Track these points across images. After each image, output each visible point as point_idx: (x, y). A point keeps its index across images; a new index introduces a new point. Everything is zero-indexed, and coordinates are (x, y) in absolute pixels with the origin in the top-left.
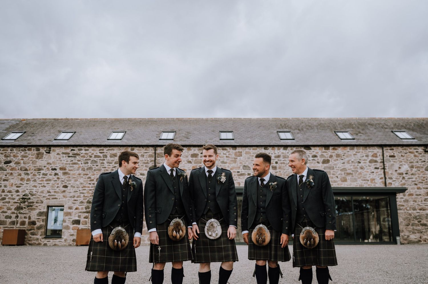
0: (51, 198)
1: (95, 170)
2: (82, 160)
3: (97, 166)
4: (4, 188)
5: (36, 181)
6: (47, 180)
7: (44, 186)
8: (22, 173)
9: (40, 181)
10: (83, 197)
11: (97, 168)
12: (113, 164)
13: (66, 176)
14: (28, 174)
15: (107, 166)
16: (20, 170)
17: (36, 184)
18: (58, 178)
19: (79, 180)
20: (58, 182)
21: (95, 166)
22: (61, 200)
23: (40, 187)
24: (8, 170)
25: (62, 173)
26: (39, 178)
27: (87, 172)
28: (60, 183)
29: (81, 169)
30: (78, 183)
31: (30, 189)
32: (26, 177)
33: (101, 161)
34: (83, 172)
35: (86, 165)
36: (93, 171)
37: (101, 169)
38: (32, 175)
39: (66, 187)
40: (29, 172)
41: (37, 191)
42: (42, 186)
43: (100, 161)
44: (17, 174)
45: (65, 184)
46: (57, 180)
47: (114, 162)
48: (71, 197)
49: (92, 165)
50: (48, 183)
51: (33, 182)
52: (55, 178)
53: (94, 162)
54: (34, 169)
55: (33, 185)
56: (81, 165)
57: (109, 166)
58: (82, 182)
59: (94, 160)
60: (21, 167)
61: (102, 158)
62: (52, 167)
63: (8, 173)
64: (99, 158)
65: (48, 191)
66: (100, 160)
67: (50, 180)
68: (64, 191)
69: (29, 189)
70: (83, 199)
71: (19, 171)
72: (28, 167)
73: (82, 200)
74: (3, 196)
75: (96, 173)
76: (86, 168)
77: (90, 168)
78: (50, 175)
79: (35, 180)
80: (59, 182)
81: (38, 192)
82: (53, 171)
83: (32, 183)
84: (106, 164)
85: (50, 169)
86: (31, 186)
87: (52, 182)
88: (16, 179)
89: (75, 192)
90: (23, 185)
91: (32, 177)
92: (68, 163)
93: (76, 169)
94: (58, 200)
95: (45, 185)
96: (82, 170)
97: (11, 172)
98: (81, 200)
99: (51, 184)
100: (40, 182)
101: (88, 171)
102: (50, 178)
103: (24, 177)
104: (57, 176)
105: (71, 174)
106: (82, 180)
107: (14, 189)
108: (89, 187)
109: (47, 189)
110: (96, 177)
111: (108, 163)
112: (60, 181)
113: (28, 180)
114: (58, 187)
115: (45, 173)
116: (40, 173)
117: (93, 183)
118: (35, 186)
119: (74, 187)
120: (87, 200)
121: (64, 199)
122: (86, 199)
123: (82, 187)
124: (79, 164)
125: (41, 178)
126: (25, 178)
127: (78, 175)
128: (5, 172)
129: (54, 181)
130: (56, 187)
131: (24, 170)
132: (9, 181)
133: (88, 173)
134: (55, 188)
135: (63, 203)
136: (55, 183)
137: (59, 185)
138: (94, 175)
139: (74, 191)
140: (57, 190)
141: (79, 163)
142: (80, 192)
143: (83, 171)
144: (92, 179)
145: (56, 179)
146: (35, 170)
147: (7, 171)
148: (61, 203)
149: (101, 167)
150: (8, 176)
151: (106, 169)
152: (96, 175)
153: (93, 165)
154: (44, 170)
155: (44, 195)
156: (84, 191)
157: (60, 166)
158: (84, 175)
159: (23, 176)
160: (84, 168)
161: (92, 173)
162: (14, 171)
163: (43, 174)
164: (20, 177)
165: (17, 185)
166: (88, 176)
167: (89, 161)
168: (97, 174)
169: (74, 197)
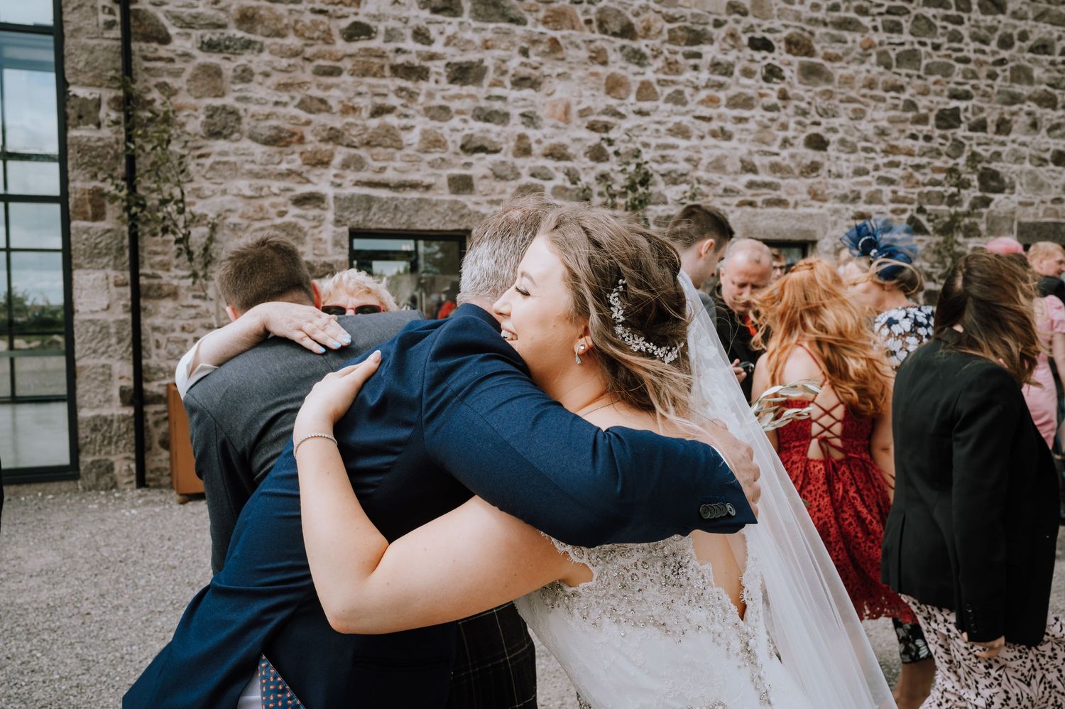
0: (759, 200)
1: (929, 70)
2: (875, 10)
3: (936, 47)
4: (521, 129)
5: (685, 103)
6: (734, 103)
7: (726, 135)
8: (612, 46)
9: (702, 102)
10: (893, 201)
11: (936, 58)
12: (994, 45)
13: (816, 85)
14: (638, 58)
15: (973, 56)
16: (595, 25)
17: (686, 120)
18: (784, 96)
19: (869, 111)
20: (782, 116)
21: (929, 49)
22: (801, 210)
23: (702, 137)
24: (530, 18)
25: (795, 67)
26: (696, 88)
27: (899, 74)
28: (792, 125)
29: (874, 59)
30: (866, 127)
31: (658, 147)
32: (630, 73)
33: (951, 27)
34: (881, 74)
35: (896, 38)
36: (922, 73)
37: (951, 66)
38: (659, 63)
39: (817, 143)
40: (641, 44)
41: (695, 156)
42: (714, 134)
43: (945, 24)
44: (584, 54)
45: (815, 130)
46: (780, 103)
47: (997, 36)
48: (844, 198)
49: (915, 40)
50: (740, 120)
51: (669, 106)
52: (772, 92)
53: (925, 27)
54: (670, 31)
55: (670, 125)
56: (875, 38)
57: (982, 57)
58: (884, 124)
59: (924, 17)
60: (602, 11)
61: (953, 12)
62: (750, 29)
63: (534, 42)
64: (941, 11)
65: (742, 161)
66: (946, 18)
67: (747, 103)
68: (814, 168)
69: (653, 142)
70: (894, 211)
71: (592, 36)
72: (637, 15)
73: (890, 216)
74: (526, 179)
75: (936, 83)
76: (893, 55)
77: (910, 58)
78: (748, 73)
79: (680, 93)
80: (787, 115)
81: (696, 166)
82: (758, 55)
83: (662, 109)
84: (967, 44)
85: (745, 39)
86: (663, 129)
87: (757, 114)
88: (582, 79)
89: (860, 172)
90: (622, 116)
91: (662, 76)
92: (820, 15)
93: (853, 54)
94: (790, 210)
95: (729, 127)
96: (879, 63)
97: (552, 33)
98: (882, 213)
99: (752, 126)
100: (705, 111)
101: (904, 71)
102: (750, 92)
103: (622, 72)
104: (777, 86)
105: (837, 78)
106: (880, 115)
107: (579, 140)
108: (910, 153)
109: (737, 148)
110: (938, 103)
111: (975, 38)
112: (790, 110)
113: (646, 91)
114: (786, 143)
115: (721, 57)
116: (698, 55)
117: (925, 133)
118: (681, 132)
119: (853, 150)
120: (906, 216)
121: (815, 209)
122: (904, 211)
123: (886, 152)
124: (865, 30)
125: (707, 86)
126: (631, 78)
127: (864, 87)
128: (519, 30)
129: (768, 109)
130: (779, 142)
131: (617, 29)
132: (546, 87)
133: (903, 80)
134: (775, 149)
135: (812, 228)
136: (772, 120)
137: (790, 134)
138: (925, 92)
139: (852, 166)
140: (784, 157)
141: (866, 21)
142: (877, 174)
143: (882, 69)
144: (923, 111)
145: (773, 99)
146: (673, 39)
147: (529, 27)
148: (805, 225)
149: (949, 56)
150: (534, 59)
151: (971, 66)
152: (937, 94)
153: (923, 39)
154: (716, 45)
155: (727, 182)
156: (895, 173)
157: (786, 26)
158: (887, 90)
159: (618, 65)
160: (885, 53)
161: (920, 82)
162: (566, 32)
163: (715, 66)
164: (599, 69)
165: (592, 118)
166: (905, 96)
167: (902, 20)
168: (938, 88)
169: (856, 198)
